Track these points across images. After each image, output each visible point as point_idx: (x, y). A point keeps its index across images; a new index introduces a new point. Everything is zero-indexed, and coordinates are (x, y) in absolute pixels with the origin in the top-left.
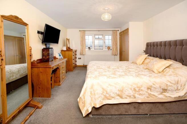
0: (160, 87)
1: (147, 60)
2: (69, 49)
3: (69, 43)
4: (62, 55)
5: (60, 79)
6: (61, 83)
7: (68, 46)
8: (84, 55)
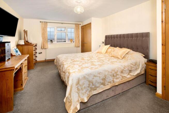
0: (128, 69)
1: (109, 49)
2: (27, 43)
3: (27, 36)
4: (20, 51)
5: (22, 82)
6: (23, 87)
7: (26, 39)
8: (46, 49)
